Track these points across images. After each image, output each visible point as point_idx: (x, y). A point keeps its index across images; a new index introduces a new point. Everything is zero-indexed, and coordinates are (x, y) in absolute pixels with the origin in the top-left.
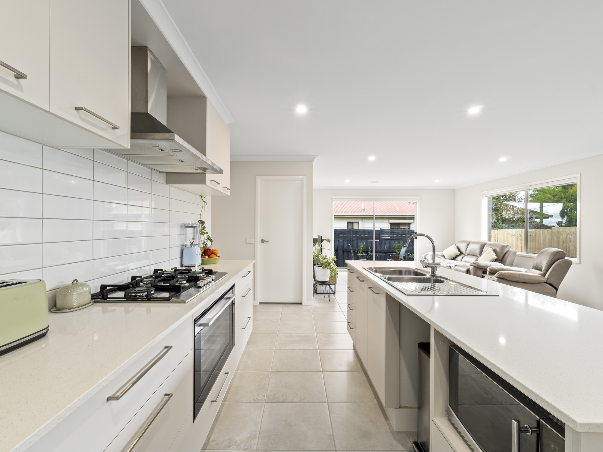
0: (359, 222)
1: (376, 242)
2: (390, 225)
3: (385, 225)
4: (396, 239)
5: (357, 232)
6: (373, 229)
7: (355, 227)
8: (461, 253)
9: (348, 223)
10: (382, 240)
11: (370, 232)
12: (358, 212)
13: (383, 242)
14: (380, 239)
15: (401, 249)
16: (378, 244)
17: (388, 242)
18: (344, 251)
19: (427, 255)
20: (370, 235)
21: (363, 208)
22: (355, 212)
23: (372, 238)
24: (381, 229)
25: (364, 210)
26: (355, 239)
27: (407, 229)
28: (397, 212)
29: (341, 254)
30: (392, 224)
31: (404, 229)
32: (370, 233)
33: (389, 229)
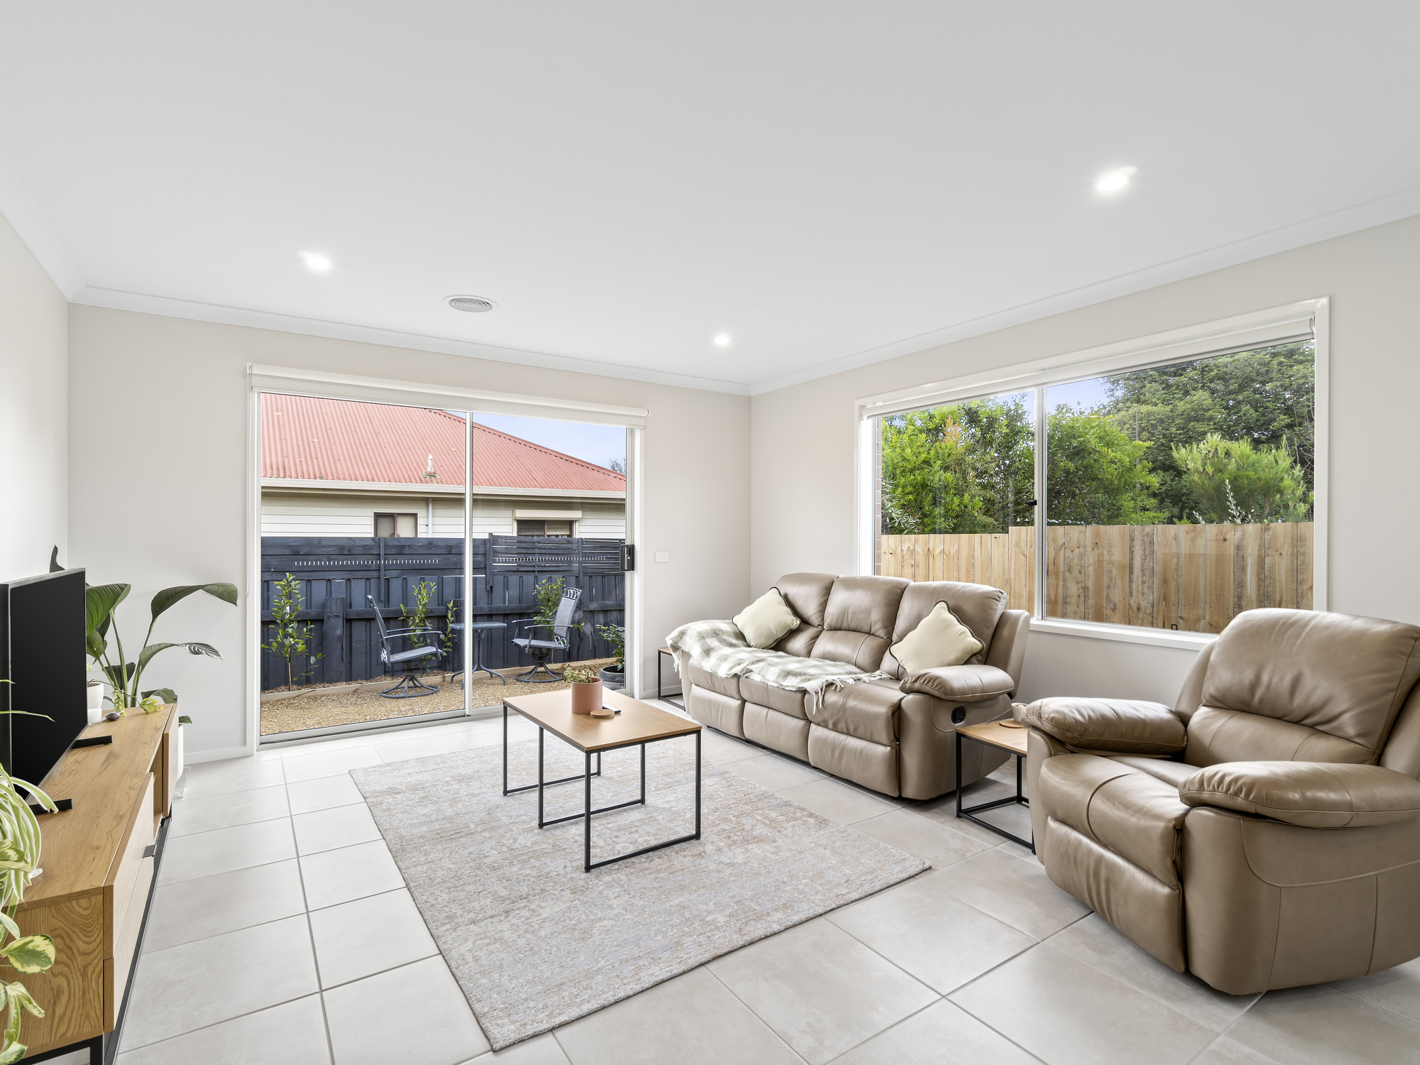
0: (415, 515)
1: (475, 580)
2: (515, 524)
3: (503, 525)
4: (539, 569)
5: (404, 546)
6: (462, 536)
7: (404, 530)
8: (805, 622)
9: (378, 516)
10: (494, 574)
11: (452, 549)
12: (414, 481)
13: (499, 580)
14: (488, 570)
15: (559, 600)
16: (481, 586)
17: (514, 579)
18: (349, 621)
19: (682, 634)
20: (454, 558)
21: (430, 469)
22: (403, 480)
23: (461, 569)
24: (491, 534)
25: (432, 475)
26: (395, 573)
27: (566, 537)
28: (538, 485)
29: (339, 632)
30: (522, 523)
31: (557, 536)
32: (453, 552)
33: (515, 534)
